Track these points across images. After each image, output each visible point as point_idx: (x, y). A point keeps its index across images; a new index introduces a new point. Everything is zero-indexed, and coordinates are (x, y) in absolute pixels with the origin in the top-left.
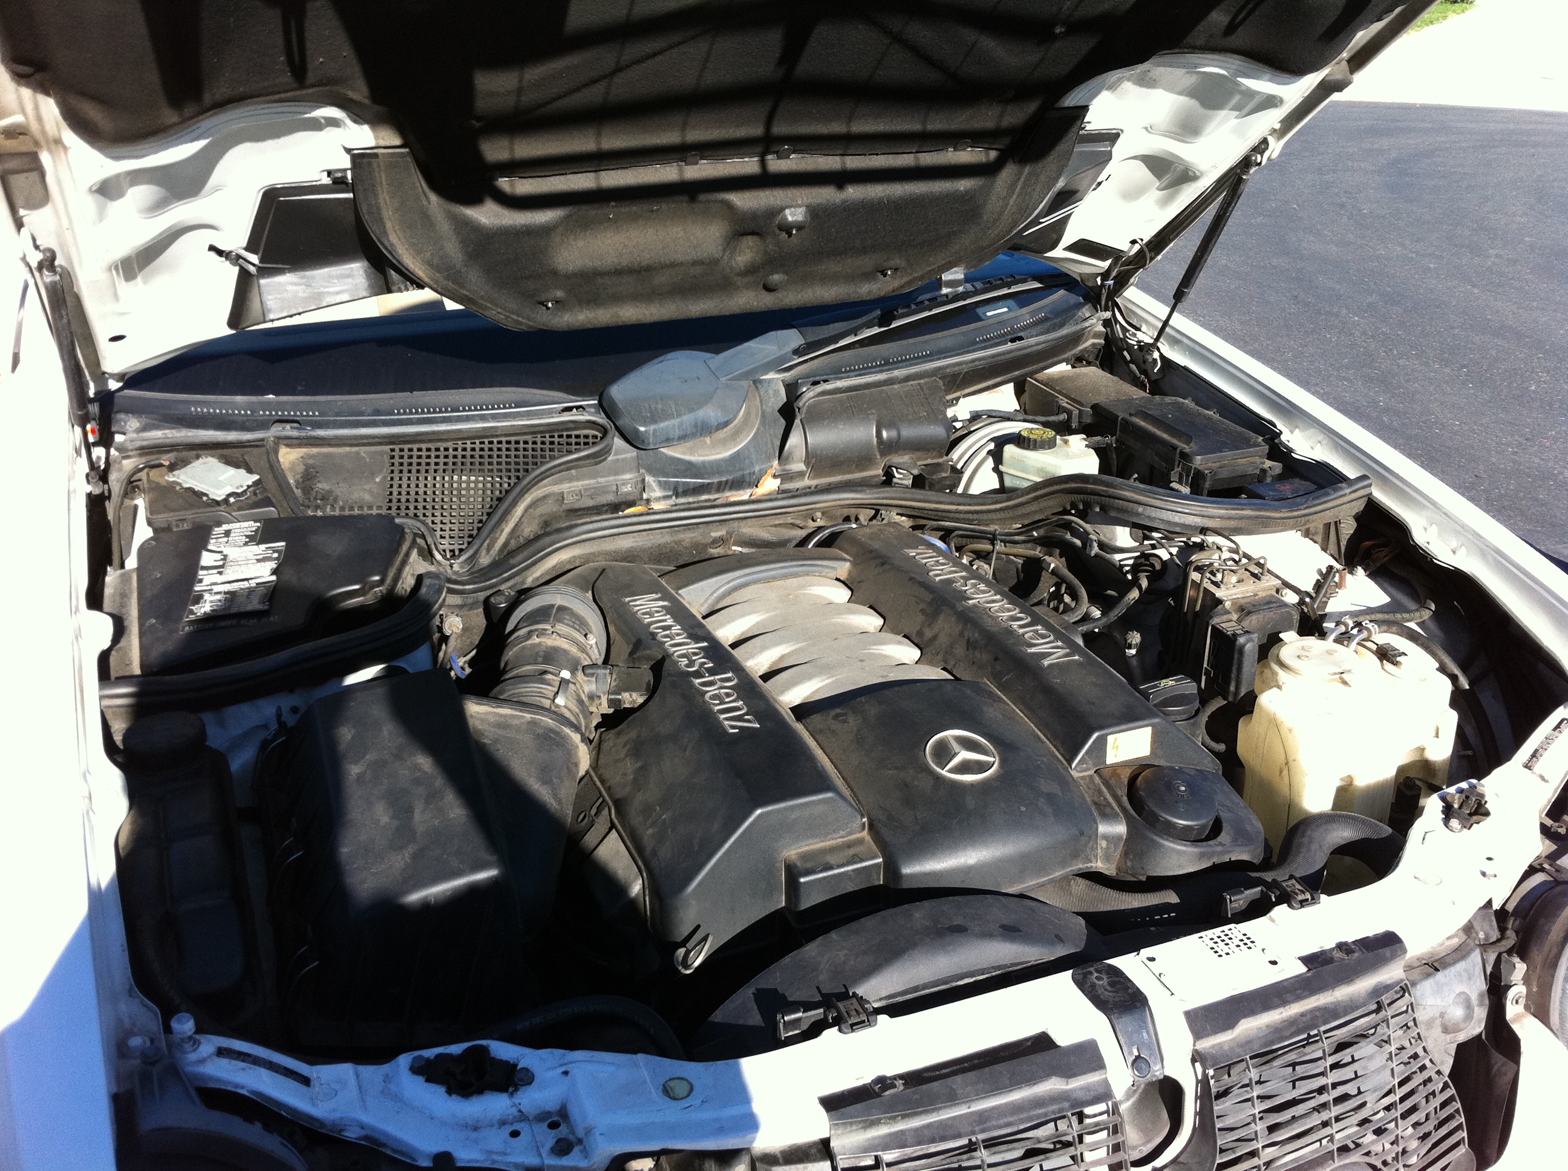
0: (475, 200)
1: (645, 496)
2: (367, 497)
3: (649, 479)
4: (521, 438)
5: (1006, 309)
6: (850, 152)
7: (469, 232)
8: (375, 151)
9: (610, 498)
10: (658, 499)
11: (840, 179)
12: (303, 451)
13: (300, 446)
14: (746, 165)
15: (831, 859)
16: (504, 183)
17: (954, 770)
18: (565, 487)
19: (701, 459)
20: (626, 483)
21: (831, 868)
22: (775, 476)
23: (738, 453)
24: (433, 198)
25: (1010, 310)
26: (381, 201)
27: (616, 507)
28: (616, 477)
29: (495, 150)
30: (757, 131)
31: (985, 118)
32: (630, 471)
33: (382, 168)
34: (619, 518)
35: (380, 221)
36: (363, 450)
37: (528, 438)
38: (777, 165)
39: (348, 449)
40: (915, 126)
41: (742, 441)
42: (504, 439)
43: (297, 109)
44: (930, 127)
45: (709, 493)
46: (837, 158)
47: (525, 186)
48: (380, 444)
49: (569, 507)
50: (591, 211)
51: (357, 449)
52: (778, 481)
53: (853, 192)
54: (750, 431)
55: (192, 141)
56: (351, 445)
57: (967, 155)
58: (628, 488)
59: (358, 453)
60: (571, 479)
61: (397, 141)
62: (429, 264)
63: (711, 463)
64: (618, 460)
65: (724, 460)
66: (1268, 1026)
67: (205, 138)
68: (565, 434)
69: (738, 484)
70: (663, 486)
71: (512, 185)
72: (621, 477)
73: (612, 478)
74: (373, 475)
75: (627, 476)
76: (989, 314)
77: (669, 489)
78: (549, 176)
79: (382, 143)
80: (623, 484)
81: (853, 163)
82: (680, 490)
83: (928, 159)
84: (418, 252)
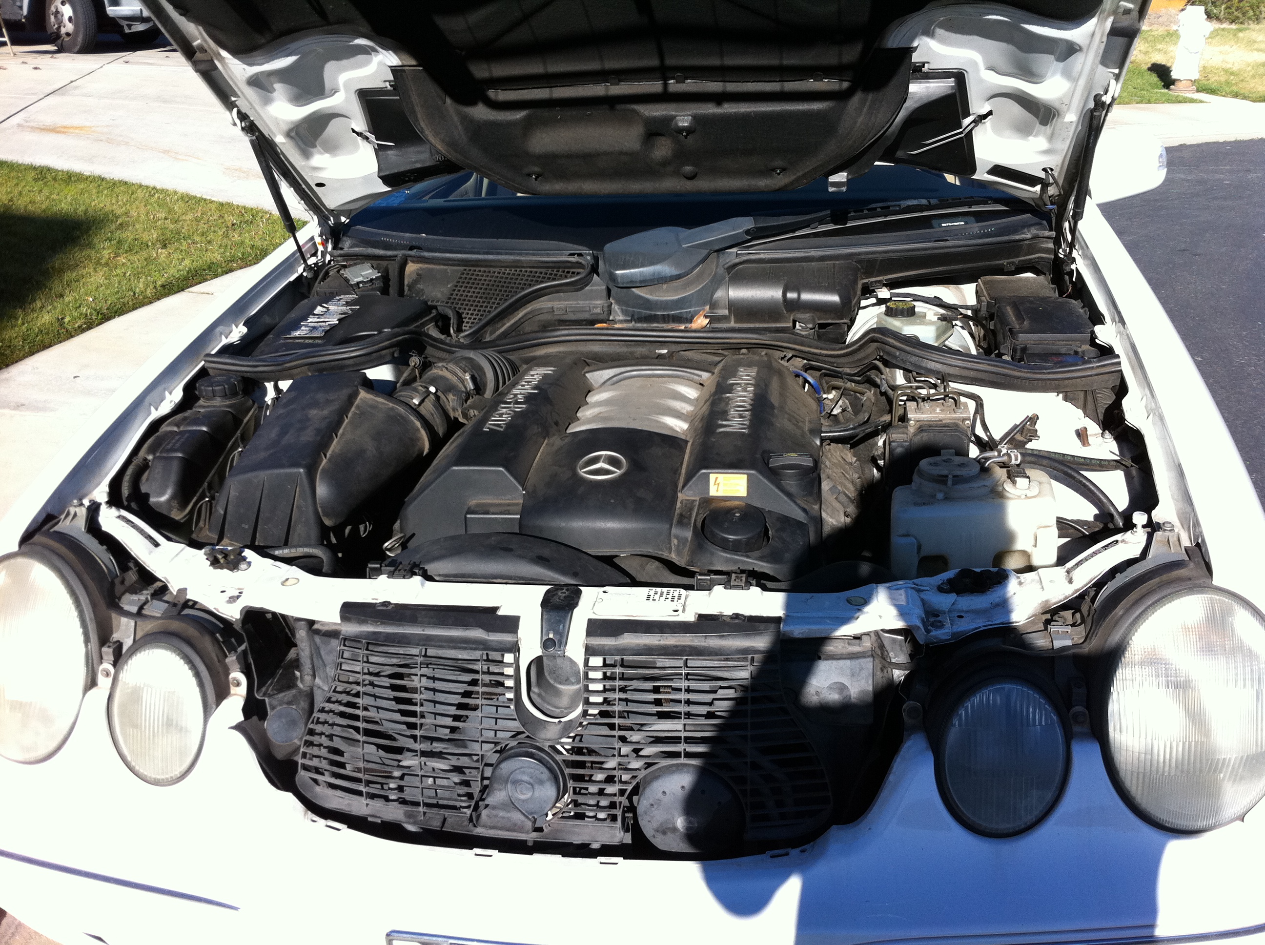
0: (472, 103)
1: (611, 318)
2: (439, 295)
3: (615, 307)
4: (539, 270)
5: (963, 223)
6: (727, 79)
7: (469, 123)
8: (404, 68)
9: (586, 316)
10: (621, 322)
11: (719, 98)
12: (419, 265)
13: (418, 262)
14: (654, 86)
15: (492, 510)
16: (491, 93)
17: (585, 472)
18: (557, 304)
19: (657, 298)
20: (597, 305)
21: (488, 513)
22: (706, 317)
23: (684, 298)
24: (448, 101)
25: (966, 223)
26: (413, 99)
27: (592, 322)
28: (590, 302)
29: (480, 71)
30: (654, 62)
31: (829, 57)
32: (601, 299)
33: (410, 79)
34: (593, 329)
35: (414, 112)
36: (449, 269)
37: (544, 270)
38: (674, 86)
39: (442, 267)
40: (774, 62)
41: (690, 290)
42: (529, 270)
43: (344, 39)
44: (786, 62)
45: (658, 322)
46: (721, 84)
47: (503, 96)
48: (459, 265)
49: (558, 317)
50: (545, 113)
51: (446, 267)
52: (707, 321)
53: (729, 108)
54: (700, 284)
55: (287, 56)
56: (444, 265)
57: (826, 84)
58: (598, 310)
59: (446, 269)
60: (560, 300)
61: (414, 63)
62: (443, 141)
63: (662, 301)
64: (592, 290)
65: (672, 301)
66: (645, 645)
67: (295, 55)
68: (566, 270)
69: (678, 319)
70: (624, 312)
71: (496, 95)
72: (594, 302)
73: (588, 302)
74: (448, 283)
75: (599, 302)
76: (943, 225)
77: (628, 316)
78: (518, 89)
79: (405, 63)
80: (594, 307)
81: (732, 87)
82: (636, 317)
83: (792, 86)
84: (436, 134)
